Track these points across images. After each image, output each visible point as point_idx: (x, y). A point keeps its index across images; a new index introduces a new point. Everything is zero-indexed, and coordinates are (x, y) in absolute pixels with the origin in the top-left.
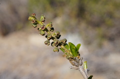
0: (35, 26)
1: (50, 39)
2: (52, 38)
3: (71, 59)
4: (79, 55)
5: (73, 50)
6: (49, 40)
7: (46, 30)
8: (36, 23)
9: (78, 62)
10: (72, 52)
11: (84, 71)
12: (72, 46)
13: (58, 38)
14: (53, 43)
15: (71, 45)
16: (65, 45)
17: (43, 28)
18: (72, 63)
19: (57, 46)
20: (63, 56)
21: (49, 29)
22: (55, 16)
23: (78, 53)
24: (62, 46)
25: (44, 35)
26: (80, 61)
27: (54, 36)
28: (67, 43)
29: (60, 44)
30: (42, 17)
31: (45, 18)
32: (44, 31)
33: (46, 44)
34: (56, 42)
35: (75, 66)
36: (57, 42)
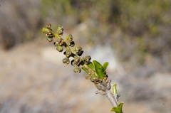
0: (50, 39)
1: (70, 56)
2: (73, 55)
3: (96, 82)
4: (107, 76)
5: (99, 70)
6: (68, 57)
7: (65, 45)
8: (52, 36)
9: (105, 86)
10: (97, 73)
11: (113, 97)
12: (98, 65)
13: (80, 55)
14: (73, 61)
15: (97, 63)
16: (89, 63)
17: (60, 42)
18: (97, 87)
19: (79, 66)
20: (87, 78)
21: (68, 44)
22: (79, 22)
23: (105, 73)
24: (85, 66)
25: (61, 51)
26: (108, 84)
27: (75, 53)
28: (91, 61)
29: (82, 63)
30: (60, 29)
31: (63, 30)
32: (62, 46)
33: (65, 63)
34: (77, 60)
35: (101, 91)
36: (79, 61)
